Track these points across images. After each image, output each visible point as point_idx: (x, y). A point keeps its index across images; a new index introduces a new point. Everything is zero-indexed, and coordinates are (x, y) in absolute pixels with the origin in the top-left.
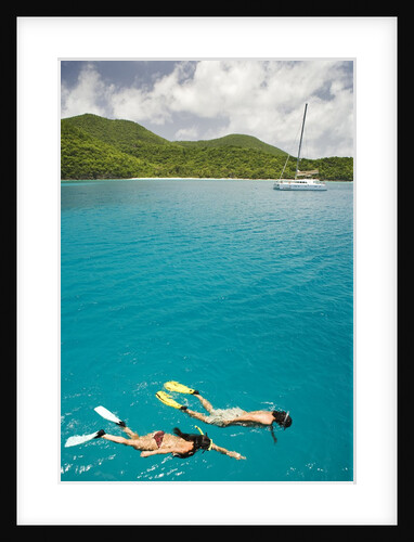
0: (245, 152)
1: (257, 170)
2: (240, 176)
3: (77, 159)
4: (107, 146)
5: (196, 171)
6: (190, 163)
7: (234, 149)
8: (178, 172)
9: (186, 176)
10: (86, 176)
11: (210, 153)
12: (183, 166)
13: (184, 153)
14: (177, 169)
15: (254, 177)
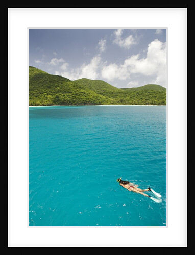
0: (155, 92)
1: (161, 101)
2: (152, 104)
3: (78, 97)
4: (90, 91)
5: (130, 101)
6: (128, 98)
7: (149, 91)
8: (122, 102)
9: (126, 104)
10: (81, 104)
11: (137, 93)
12: (124, 99)
13: (125, 94)
14: (121, 101)
15: (159, 104)
